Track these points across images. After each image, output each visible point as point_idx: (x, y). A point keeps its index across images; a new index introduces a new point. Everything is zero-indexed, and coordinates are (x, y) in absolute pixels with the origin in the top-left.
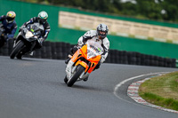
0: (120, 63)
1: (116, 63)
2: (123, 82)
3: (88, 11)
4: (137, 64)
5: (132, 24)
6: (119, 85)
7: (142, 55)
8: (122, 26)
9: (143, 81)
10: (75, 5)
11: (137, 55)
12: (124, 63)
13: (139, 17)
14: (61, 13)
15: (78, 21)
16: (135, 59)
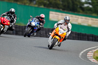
0: (83, 40)
1: (81, 40)
2: (84, 51)
3: (65, 11)
4: (92, 41)
5: (90, 18)
6: (82, 52)
7: (95, 36)
8: (84, 20)
9: (95, 50)
10: (58, 8)
11: (92, 36)
12: (85, 40)
13: (94, 15)
14: (51, 12)
15: (60, 16)
16: (91, 38)
